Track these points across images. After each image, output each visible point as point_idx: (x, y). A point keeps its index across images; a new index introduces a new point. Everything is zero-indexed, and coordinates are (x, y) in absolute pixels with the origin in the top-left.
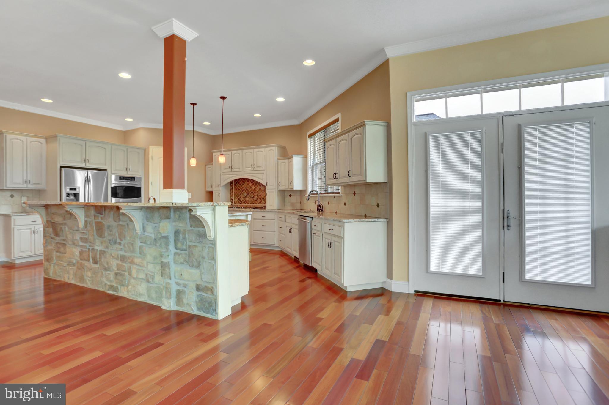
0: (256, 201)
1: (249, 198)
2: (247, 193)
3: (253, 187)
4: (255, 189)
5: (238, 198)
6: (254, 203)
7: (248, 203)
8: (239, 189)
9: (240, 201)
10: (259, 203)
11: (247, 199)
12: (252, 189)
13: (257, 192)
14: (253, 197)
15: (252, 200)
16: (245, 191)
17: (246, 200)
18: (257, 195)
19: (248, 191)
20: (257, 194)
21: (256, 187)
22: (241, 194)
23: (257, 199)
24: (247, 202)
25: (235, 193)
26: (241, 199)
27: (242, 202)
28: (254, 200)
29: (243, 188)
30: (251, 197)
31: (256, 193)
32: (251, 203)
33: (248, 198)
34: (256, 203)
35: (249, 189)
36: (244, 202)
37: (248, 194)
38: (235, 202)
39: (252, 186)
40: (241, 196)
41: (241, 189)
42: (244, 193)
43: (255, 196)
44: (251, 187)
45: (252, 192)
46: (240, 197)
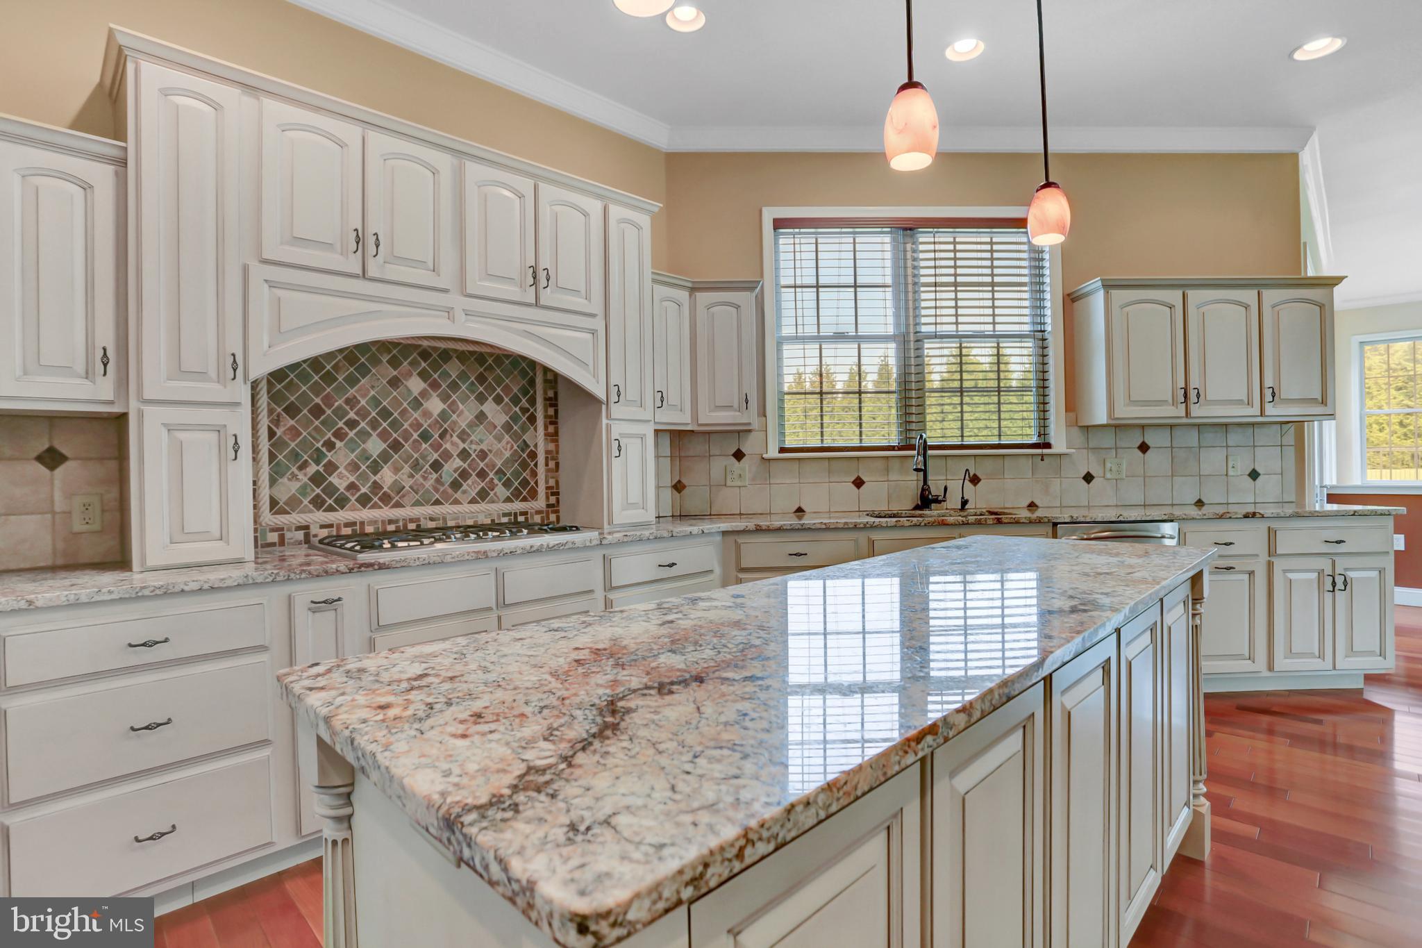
0: (456, 485)
1: (407, 469)
2: (384, 436)
3: (435, 405)
4: (444, 416)
5: (313, 469)
6: (437, 502)
7: (398, 505)
8: (317, 411)
9: (331, 490)
10: (473, 501)
11: (387, 477)
12: (427, 414)
13: (463, 436)
14: (436, 466)
15: (428, 484)
16: (374, 424)
17: (376, 486)
18: (464, 455)
19: (395, 425)
20: (462, 446)
21: (453, 407)
22: (339, 444)
23: (464, 475)
24: (386, 499)
25: (279, 432)
26: (340, 481)
27: (342, 502)
28: (438, 481)
29: (351, 402)
30: (416, 466)
31: (455, 438)
32: (417, 503)
33: (397, 470)
34: (456, 502)
35: (404, 412)
36: (364, 501)
37: (396, 446)
38: (283, 497)
39: (424, 394)
40: (342, 456)
41: (340, 413)
42: (364, 435)
43: (447, 456)
44: (417, 404)
45: (425, 436)
46: (331, 467)
